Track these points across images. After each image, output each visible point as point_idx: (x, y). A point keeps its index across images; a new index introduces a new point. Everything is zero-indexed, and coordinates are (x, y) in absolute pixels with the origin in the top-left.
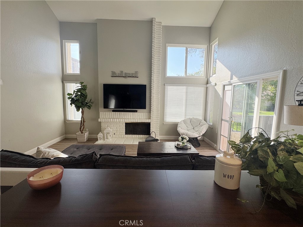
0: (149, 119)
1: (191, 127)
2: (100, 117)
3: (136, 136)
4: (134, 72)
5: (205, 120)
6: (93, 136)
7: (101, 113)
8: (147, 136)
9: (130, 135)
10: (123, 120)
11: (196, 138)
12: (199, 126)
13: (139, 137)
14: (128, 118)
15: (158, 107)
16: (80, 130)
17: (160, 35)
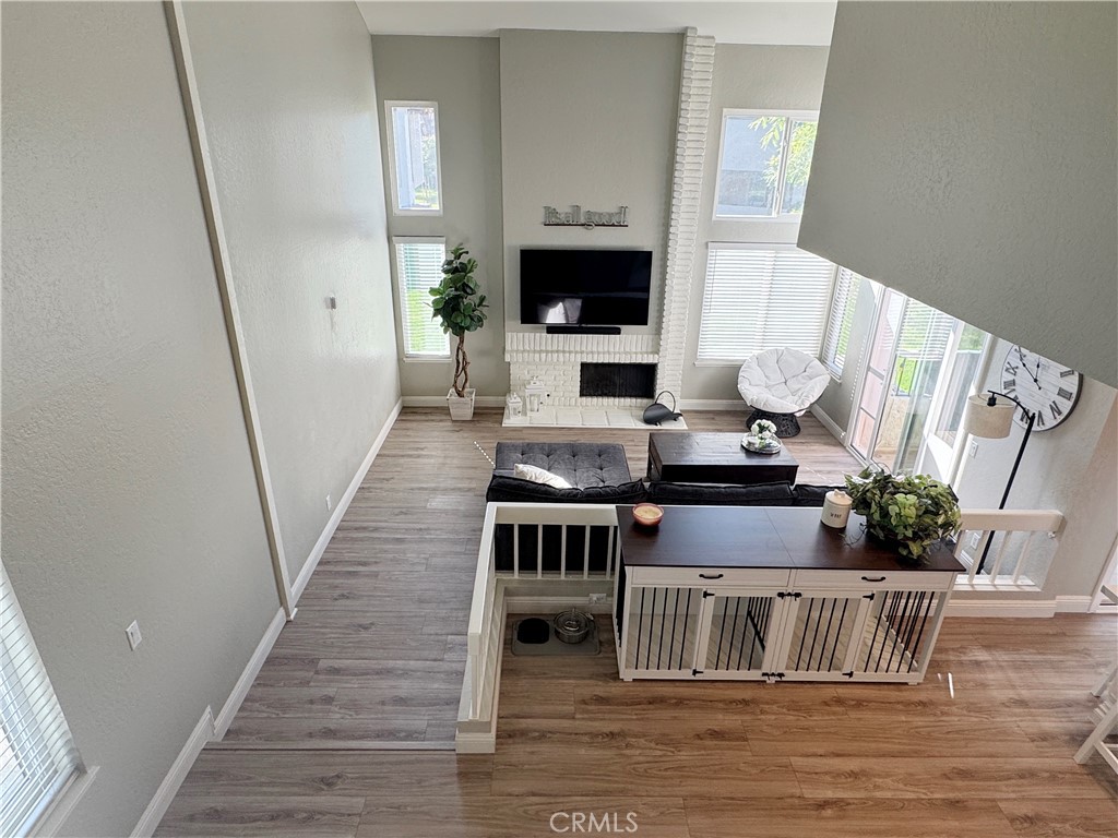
0: (652, 353)
1: (777, 377)
2: (508, 347)
3: (611, 400)
4: (614, 210)
5: (822, 360)
6: (490, 401)
7: (508, 335)
8: (645, 402)
9: (595, 399)
10: (579, 356)
11: (792, 415)
12: (803, 377)
13: (622, 404)
14: (589, 349)
15: (682, 317)
16: (455, 386)
17: (709, 84)
